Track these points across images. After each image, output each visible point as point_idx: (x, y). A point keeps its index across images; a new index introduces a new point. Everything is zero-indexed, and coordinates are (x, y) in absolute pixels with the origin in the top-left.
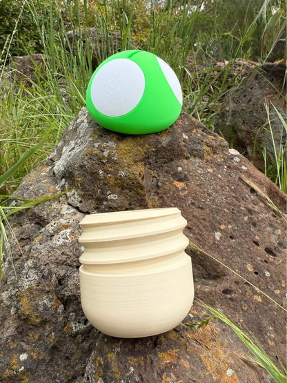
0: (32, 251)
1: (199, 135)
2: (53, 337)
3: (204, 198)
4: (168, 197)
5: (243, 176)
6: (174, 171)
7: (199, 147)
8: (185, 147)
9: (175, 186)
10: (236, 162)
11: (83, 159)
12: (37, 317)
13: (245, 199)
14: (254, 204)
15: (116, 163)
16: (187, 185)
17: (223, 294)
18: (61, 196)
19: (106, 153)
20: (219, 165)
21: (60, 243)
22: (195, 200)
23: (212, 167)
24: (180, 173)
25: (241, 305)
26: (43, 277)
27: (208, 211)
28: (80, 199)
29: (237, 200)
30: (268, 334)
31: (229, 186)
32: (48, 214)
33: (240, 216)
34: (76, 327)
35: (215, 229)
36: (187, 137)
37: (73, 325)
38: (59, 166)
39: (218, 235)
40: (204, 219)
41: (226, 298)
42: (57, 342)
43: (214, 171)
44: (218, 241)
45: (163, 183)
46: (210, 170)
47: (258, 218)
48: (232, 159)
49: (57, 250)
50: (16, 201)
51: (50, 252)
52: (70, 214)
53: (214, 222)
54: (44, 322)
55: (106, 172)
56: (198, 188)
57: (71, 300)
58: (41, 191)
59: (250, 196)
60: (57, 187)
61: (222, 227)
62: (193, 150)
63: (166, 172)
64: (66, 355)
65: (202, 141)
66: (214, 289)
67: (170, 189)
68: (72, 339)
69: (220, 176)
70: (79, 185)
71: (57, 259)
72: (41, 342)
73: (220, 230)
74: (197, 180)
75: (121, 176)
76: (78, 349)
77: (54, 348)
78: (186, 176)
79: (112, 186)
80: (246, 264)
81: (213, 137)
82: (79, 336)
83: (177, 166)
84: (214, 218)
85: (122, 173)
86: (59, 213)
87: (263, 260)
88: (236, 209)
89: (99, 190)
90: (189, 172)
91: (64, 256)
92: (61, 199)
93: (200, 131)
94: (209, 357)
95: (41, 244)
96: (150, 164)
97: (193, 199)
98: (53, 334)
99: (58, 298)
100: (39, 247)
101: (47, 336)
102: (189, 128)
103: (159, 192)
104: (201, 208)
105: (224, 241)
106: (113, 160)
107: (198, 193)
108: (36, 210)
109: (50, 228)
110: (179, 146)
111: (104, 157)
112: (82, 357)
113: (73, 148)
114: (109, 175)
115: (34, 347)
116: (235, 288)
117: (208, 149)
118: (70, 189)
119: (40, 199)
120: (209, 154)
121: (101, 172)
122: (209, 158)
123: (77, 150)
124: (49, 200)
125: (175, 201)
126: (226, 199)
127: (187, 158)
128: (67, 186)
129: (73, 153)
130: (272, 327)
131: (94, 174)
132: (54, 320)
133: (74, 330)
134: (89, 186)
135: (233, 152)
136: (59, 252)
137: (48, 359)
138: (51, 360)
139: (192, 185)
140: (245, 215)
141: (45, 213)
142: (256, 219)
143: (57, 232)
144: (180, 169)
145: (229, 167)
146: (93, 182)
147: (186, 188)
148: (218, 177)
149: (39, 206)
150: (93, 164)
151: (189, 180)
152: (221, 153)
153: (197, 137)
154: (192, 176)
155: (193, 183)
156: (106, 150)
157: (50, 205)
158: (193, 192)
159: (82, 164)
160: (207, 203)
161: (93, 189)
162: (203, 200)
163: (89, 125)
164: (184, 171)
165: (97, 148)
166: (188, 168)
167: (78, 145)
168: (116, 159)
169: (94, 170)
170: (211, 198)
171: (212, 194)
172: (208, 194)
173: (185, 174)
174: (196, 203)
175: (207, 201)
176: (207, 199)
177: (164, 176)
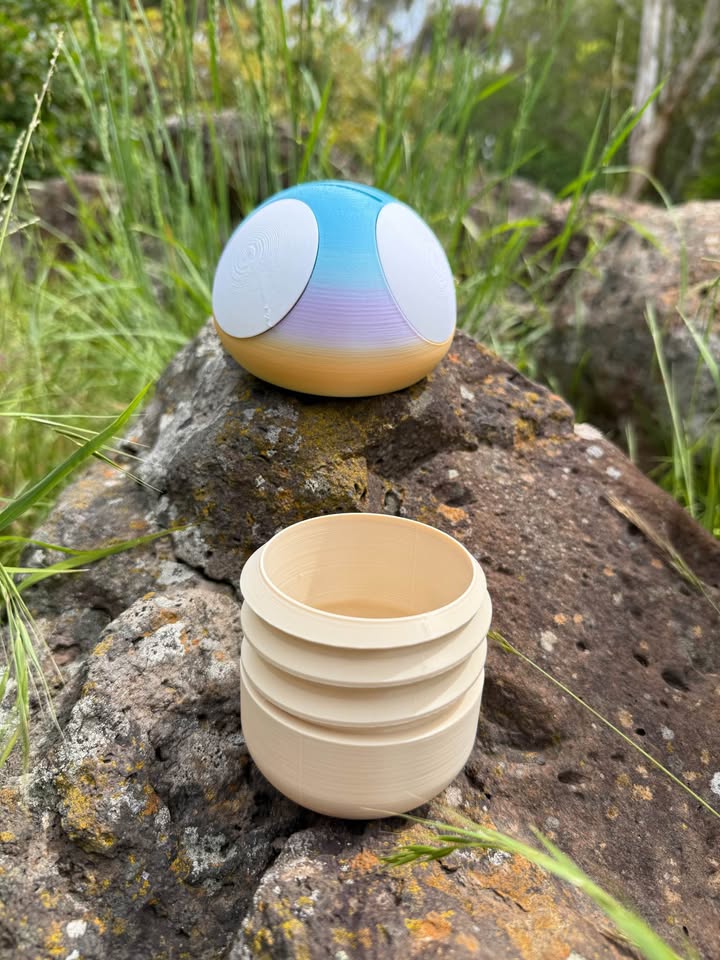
0: (90, 675)
1: (501, 391)
2: (147, 884)
3: (515, 546)
5: (611, 493)
6: (438, 479)
7: (501, 419)
8: (467, 419)
9: (441, 515)
10: (593, 457)
11: (214, 448)
12: (106, 836)
13: (615, 550)
14: (638, 562)
15: (297, 459)
16: (472, 515)
17: (560, 784)
18: (157, 540)
19: (273, 436)
20: (549, 466)
21: (159, 657)
22: (491, 550)
23: (532, 471)
24: (454, 484)
25: (603, 809)
26: (119, 738)
27: (522, 579)
28: (206, 547)
29: (596, 553)
30: (666, 876)
31: (575, 518)
32: (125, 586)
33: (604, 592)
34: (200, 861)
35: (541, 624)
36: (471, 396)
37: (193, 857)
38: (153, 463)
39: (548, 639)
40: (514, 600)
41: (567, 793)
42: (157, 895)
43: (538, 480)
44: (548, 654)
45: (412, 509)
46: (529, 478)
47: (647, 598)
48: (583, 450)
49: (152, 676)
50: (45, 552)
51: (133, 680)
52: (181, 585)
53: (537, 605)
54: (124, 848)
55: (274, 481)
56: (497, 523)
57: (187, 796)
58: (108, 527)
59: (627, 543)
60: (147, 518)
61: (560, 619)
62: (485, 427)
63: (420, 481)
64: (178, 926)
65: (509, 406)
66: (537, 771)
68: (192, 889)
69: (552, 493)
70: (206, 512)
71: (151, 697)
72: (117, 894)
73: (555, 626)
74: (495, 502)
75: (309, 491)
76: (206, 911)
77: (150, 908)
78: (468, 493)
79: (287, 515)
80: (616, 710)
81: (535, 396)
82: (209, 882)
83: (447, 468)
84: (538, 597)
85: (313, 485)
86: (153, 582)
87: (658, 699)
88: (593, 574)
89: (256, 526)
90: (477, 482)
91: (168, 690)
92: (158, 546)
93: (503, 380)
94: (526, 929)
95: (111, 659)
96: (380, 461)
97: (486, 548)
98: (146, 876)
99: (156, 792)
100: (106, 665)
101: (131, 882)
102: (477, 373)
104: (506, 572)
105: (564, 655)
106: (292, 451)
107: (498, 534)
108: (95, 575)
109: (131, 619)
110: (451, 418)
111: (268, 443)
112: (217, 931)
113: (189, 422)
114: (281, 489)
115: (101, 905)
116: (589, 768)
117: (524, 425)
118: (181, 524)
119: (105, 547)
120: (525, 438)
121: (260, 481)
122: (525, 447)
123: (199, 426)
124: (129, 551)
126: (569, 548)
127: (472, 448)
128: (173, 515)
129: (188, 432)
130: (677, 858)
131: (244, 486)
132: (146, 843)
133: (197, 868)
134: (231, 514)
135: (586, 431)
136: (156, 680)
137: (134, 934)
138: (143, 937)
139: (483, 512)
140: (615, 590)
141: (117, 581)
142: (642, 600)
143: (150, 628)
144: (453, 474)
145: (575, 471)
146: (240, 505)
147: (469, 521)
148: (547, 495)
149: (103, 563)
150: (240, 462)
151: (475, 501)
152: (554, 435)
153: (495, 396)
154: (483, 491)
155: (485, 508)
156: (272, 426)
157: (131, 562)
158: (487, 532)
159: (213, 461)
160: (521, 558)
161: (240, 523)
162: (510, 552)
163: (228, 363)
164: (463, 480)
165: (252, 422)
166: (474, 471)
167: (201, 413)
168: (297, 448)
169: (242, 476)
170: (531, 546)
171: (533, 536)
172: (522, 536)
173: (465, 488)
174: (493, 558)
175: (520, 554)
176: (521, 548)
177: (414, 491)
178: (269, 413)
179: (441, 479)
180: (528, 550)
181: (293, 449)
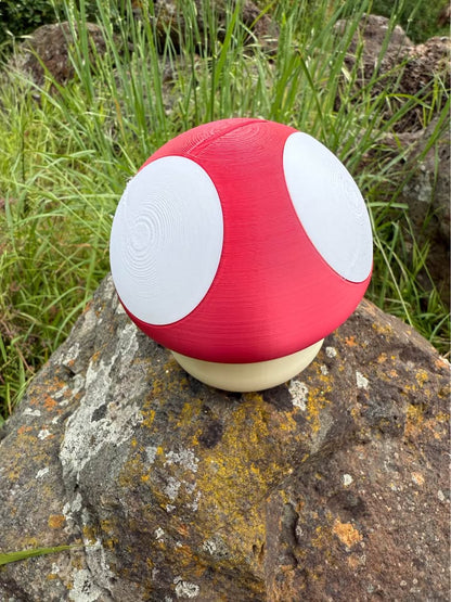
3: (408, 577)
4: (319, 575)
6: (333, 486)
7: (393, 410)
8: (362, 415)
9: (336, 537)
11: (118, 486)
15: (195, 518)
16: (366, 536)
18: (72, 539)
19: (172, 490)
20: (437, 452)
22: (384, 582)
23: (422, 464)
24: (349, 493)
28: (111, 574)
32: (41, 593)
36: (366, 382)
43: (427, 478)
45: (308, 530)
46: (418, 478)
55: (173, 535)
56: (390, 545)
60: (65, 509)
62: (378, 420)
63: (316, 489)
65: (401, 391)
67: (324, 549)
75: (207, 553)
78: (361, 503)
79: (185, 568)
81: (424, 374)
83: (342, 472)
85: (212, 547)
89: (155, 572)
90: (370, 489)
92: (72, 548)
93: (396, 360)
97: (379, 578)
102: (372, 354)
103: (298, 555)
106: (190, 509)
107: (391, 560)
108: (17, 576)
111: (167, 500)
113: (103, 411)
114: (180, 544)
117: (414, 412)
118: (91, 534)
120: (414, 422)
121: (160, 533)
122: (414, 431)
125: (336, 588)
127: (364, 442)
128: (85, 520)
131: (143, 539)
134: (132, 555)
139: (376, 531)
141: (35, 587)
144: (348, 480)
146: (140, 550)
147: (363, 545)
148: (436, 499)
149: (24, 564)
150: (140, 512)
151: (370, 515)
152: (441, 413)
153: (388, 380)
154: (376, 502)
155: (378, 526)
156: (172, 479)
157: (48, 568)
158: (380, 559)
159: (116, 502)
160: (412, 590)
161: (141, 566)
162: (402, 584)
163: (140, 345)
164: (357, 487)
165: (153, 466)
166: (367, 475)
167: (113, 402)
168: (195, 507)
169: (142, 527)
170: (422, 574)
171: (424, 559)
172: (413, 560)
173: (359, 498)
174: (385, 591)
175: (411, 585)
176: (412, 577)
177: (310, 502)
178: (170, 458)
179: (336, 488)
180: (420, 579)
181: (192, 508)
